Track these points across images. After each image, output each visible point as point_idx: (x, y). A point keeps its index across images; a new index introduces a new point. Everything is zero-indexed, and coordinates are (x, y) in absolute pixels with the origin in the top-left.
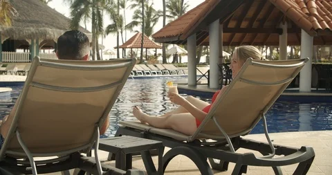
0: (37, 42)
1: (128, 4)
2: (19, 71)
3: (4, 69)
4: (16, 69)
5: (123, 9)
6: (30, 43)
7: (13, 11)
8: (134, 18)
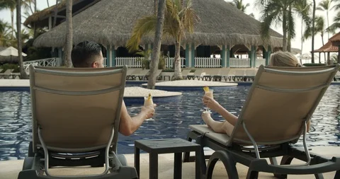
0: (228, 48)
1: (332, 5)
2: (205, 76)
3: (192, 74)
4: (204, 74)
5: (326, 11)
6: (221, 49)
7: (197, 18)
8: (335, 20)
